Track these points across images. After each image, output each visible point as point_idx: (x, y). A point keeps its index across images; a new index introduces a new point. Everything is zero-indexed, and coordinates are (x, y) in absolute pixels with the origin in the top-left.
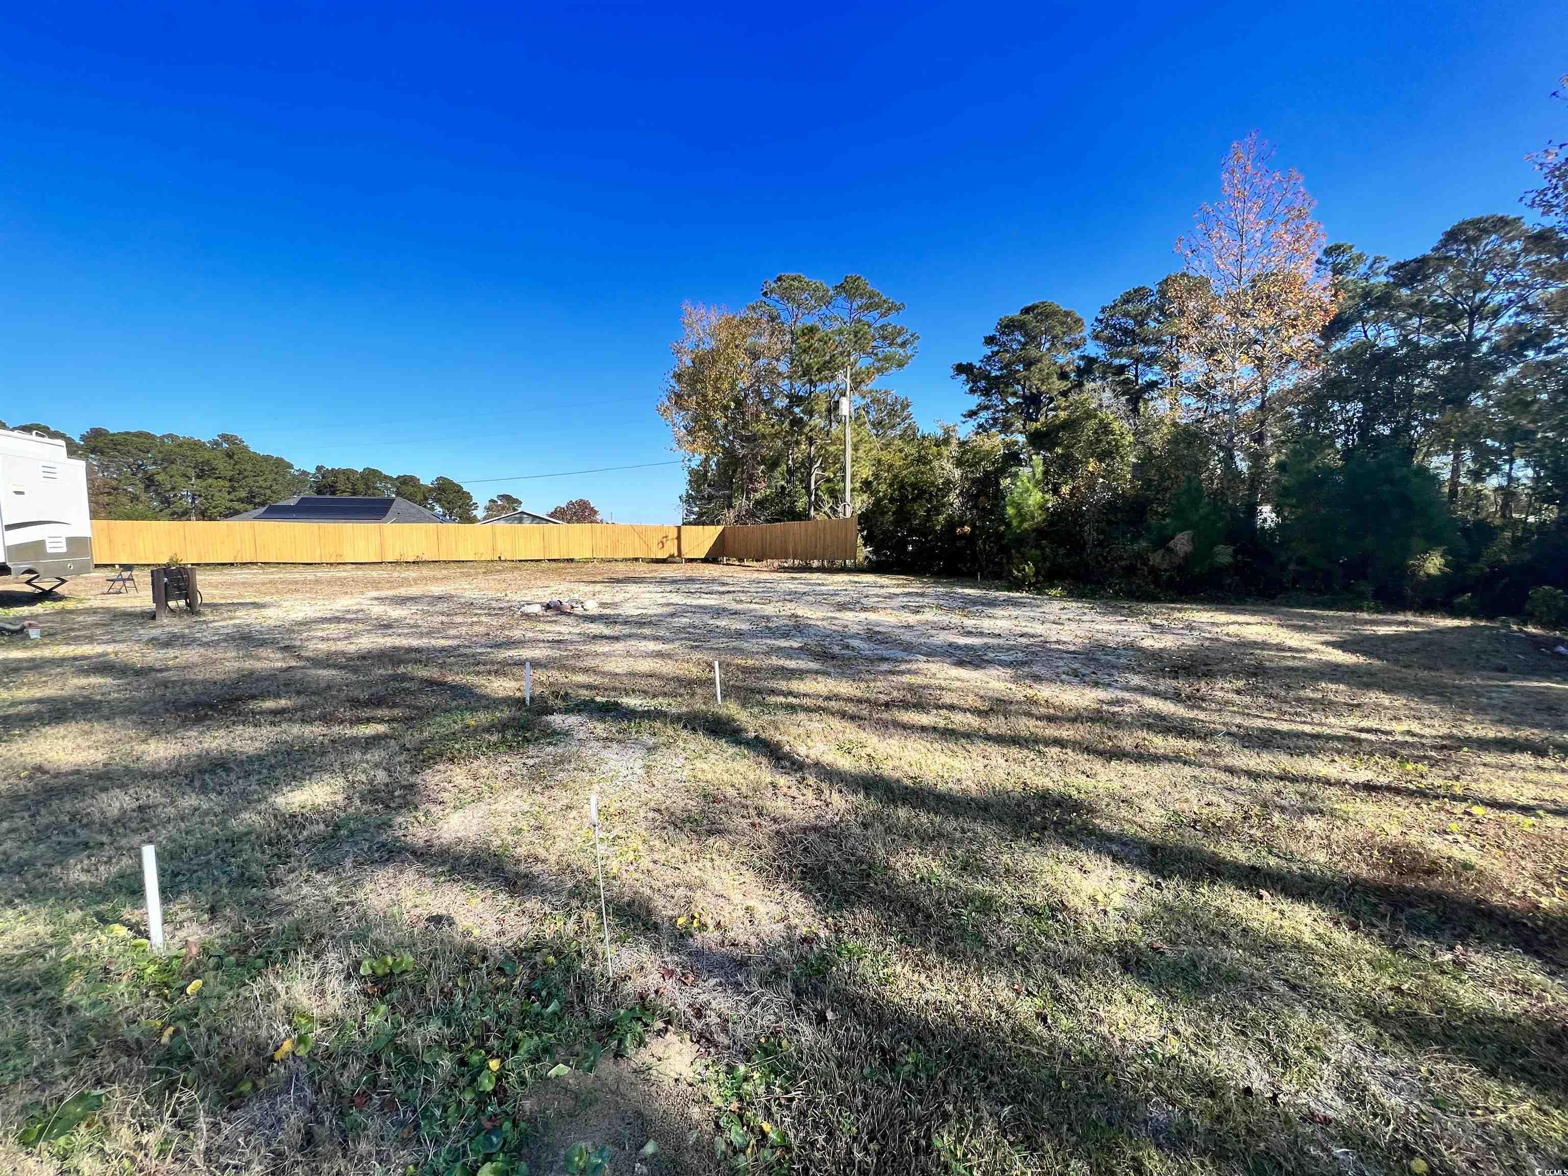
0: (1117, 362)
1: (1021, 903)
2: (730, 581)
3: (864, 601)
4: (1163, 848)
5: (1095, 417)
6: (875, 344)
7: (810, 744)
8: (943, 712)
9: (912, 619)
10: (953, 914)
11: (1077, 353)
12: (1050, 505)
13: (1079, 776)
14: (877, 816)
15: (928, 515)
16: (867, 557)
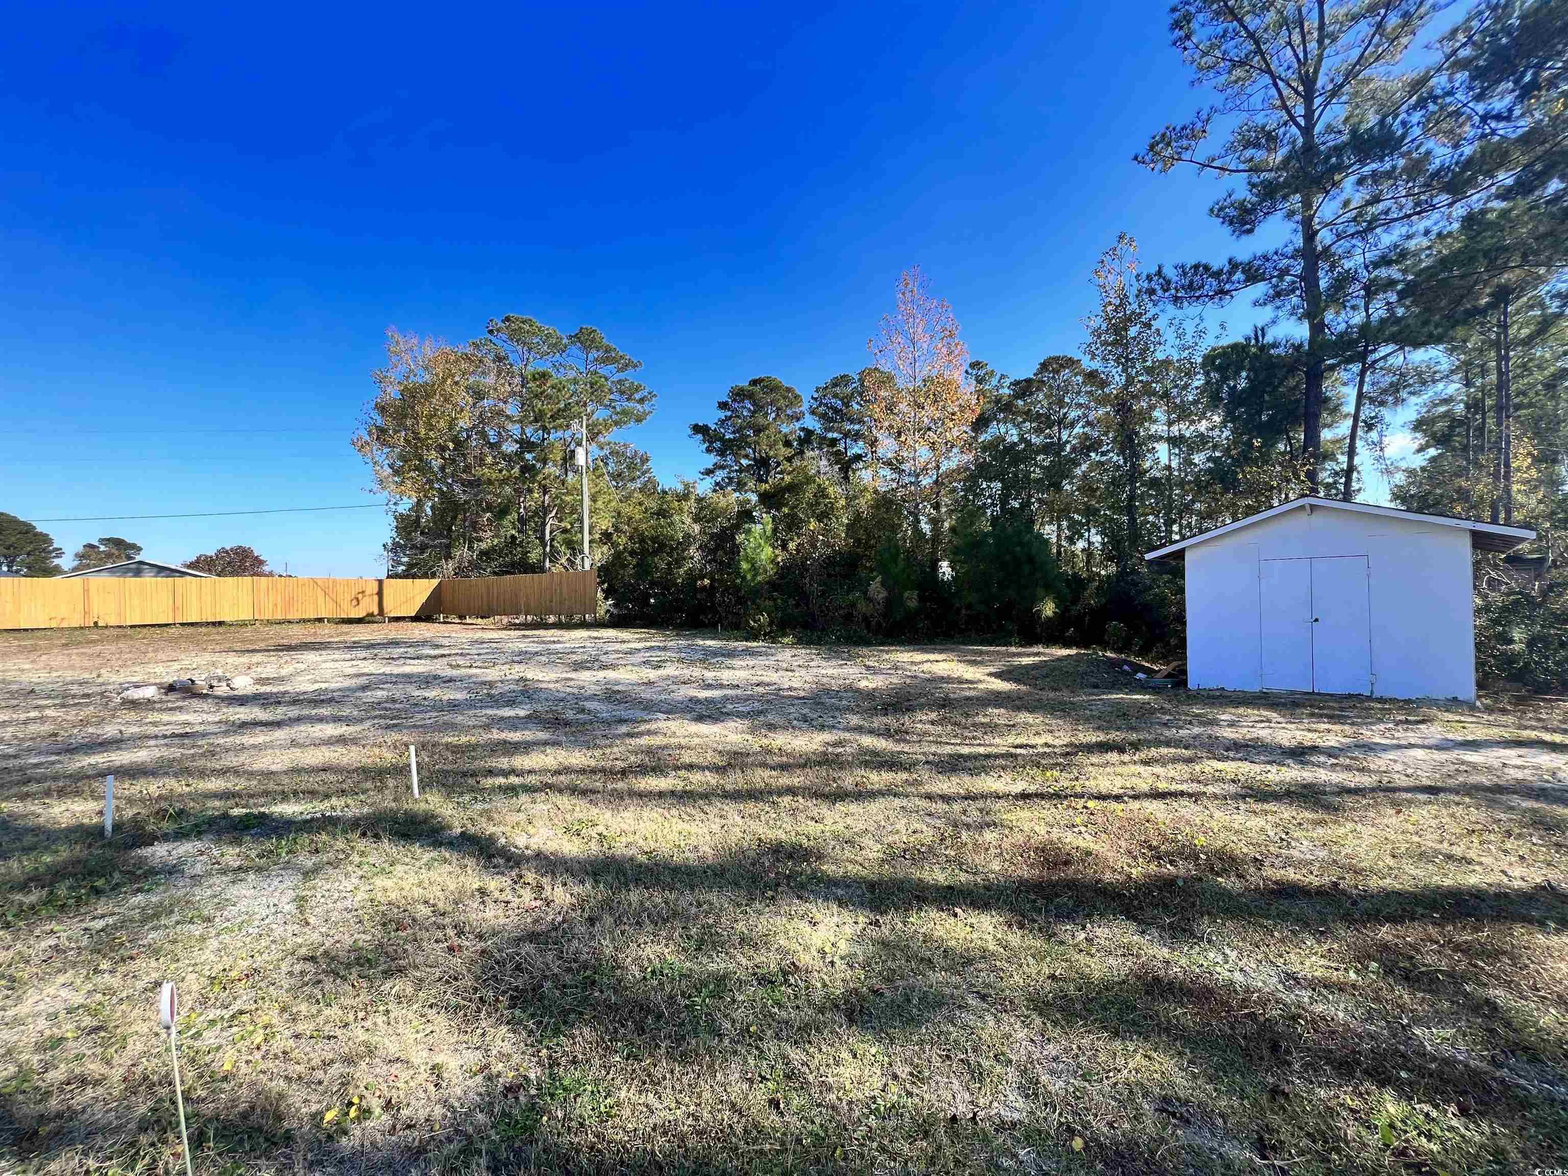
0: (830, 435)
1: (755, 974)
2: (446, 642)
3: (603, 658)
4: (880, 883)
5: (814, 482)
6: (612, 397)
7: (531, 830)
8: (682, 773)
9: (653, 674)
10: (686, 1006)
11: (798, 425)
12: (779, 559)
13: (809, 822)
14: (607, 905)
15: (670, 569)
16: (608, 611)
